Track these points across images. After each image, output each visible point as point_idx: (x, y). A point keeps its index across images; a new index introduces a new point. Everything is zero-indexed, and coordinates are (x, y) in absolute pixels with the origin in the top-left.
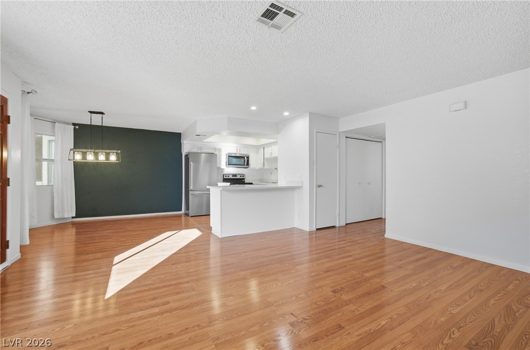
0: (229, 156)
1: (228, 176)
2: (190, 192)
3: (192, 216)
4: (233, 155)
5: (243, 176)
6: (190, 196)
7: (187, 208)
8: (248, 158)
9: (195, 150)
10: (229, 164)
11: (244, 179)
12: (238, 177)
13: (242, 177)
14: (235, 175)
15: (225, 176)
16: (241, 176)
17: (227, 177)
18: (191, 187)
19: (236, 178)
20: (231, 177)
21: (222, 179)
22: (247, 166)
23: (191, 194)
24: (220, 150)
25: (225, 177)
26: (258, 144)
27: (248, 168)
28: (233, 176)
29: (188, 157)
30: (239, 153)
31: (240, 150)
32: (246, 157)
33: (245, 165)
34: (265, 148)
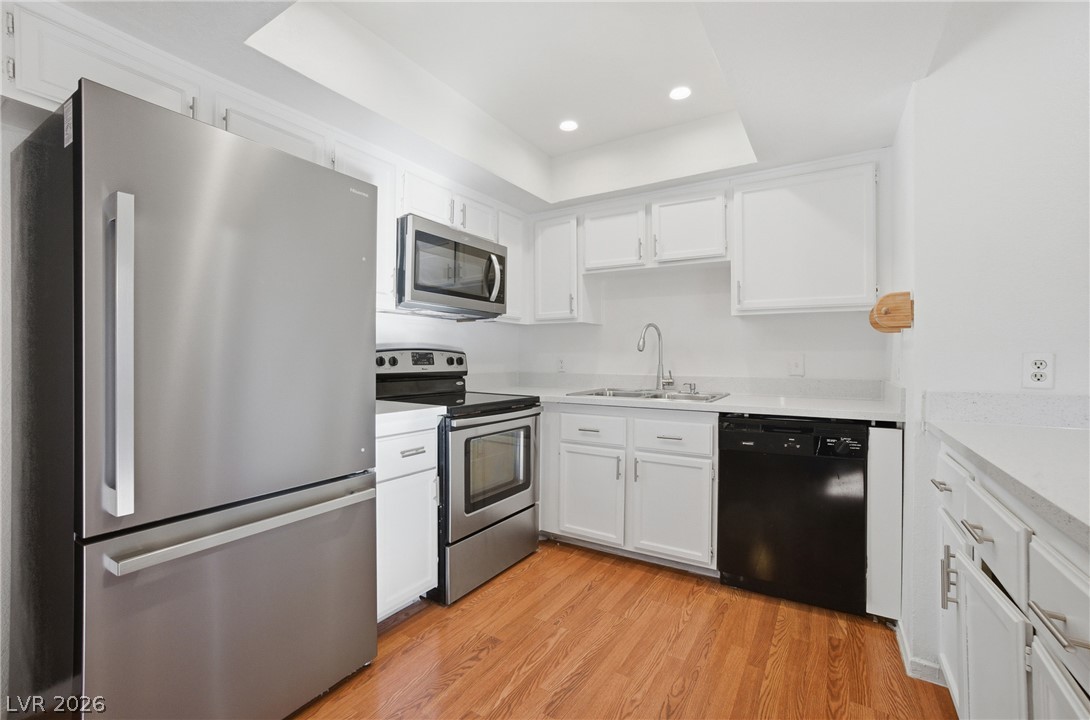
0: (420, 236)
1: (394, 362)
5: (460, 362)
8: (502, 260)
10: (415, 285)
11: (460, 376)
12: (440, 366)
13: (455, 368)
14: (423, 356)
15: (385, 359)
16: (450, 361)
17: (387, 369)
18: (114, 500)
19: (429, 369)
20: (408, 366)
21: (375, 377)
22: (494, 307)
23: (113, 583)
26: (551, 199)
27: (495, 315)
28: (416, 362)
29: (68, 140)
30: (460, 228)
31: (464, 211)
32: (494, 258)
33: (487, 299)
34: (592, 219)
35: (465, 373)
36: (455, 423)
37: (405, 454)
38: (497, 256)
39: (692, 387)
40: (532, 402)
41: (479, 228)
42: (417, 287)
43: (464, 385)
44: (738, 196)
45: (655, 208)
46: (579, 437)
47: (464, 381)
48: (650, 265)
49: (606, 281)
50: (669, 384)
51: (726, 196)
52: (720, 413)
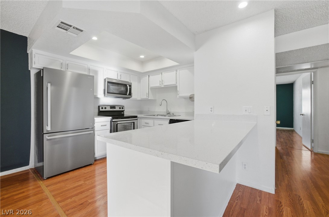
0: (108, 82)
1: (105, 108)
2: (46, 137)
3: (48, 178)
4: (114, 81)
5: (123, 108)
6: (46, 143)
7: (40, 157)
8: (130, 86)
9: (55, 67)
10: (108, 92)
11: (123, 111)
12: (117, 109)
13: (121, 109)
14: (113, 107)
15: (100, 108)
16: (120, 108)
17: (104, 110)
18: (48, 128)
19: (114, 110)
20: (108, 109)
21: (97, 111)
22: (129, 96)
23: (48, 140)
24: (96, 72)
25: (101, 110)
26: (142, 72)
27: (129, 98)
28: (111, 108)
29: (42, 75)
30: (120, 79)
31: (121, 76)
32: (128, 86)
33: (126, 95)
34: (152, 76)
35: (124, 111)
36: (113, 120)
37: (102, 126)
38: (129, 85)
39: (173, 114)
40: (136, 117)
41: (125, 79)
42: (108, 93)
43: (124, 113)
44: (178, 71)
45: (163, 73)
46: (145, 124)
47: (124, 112)
48: (163, 86)
49: (155, 90)
50: (168, 113)
51: (176, 71)
52: (170, 119)
